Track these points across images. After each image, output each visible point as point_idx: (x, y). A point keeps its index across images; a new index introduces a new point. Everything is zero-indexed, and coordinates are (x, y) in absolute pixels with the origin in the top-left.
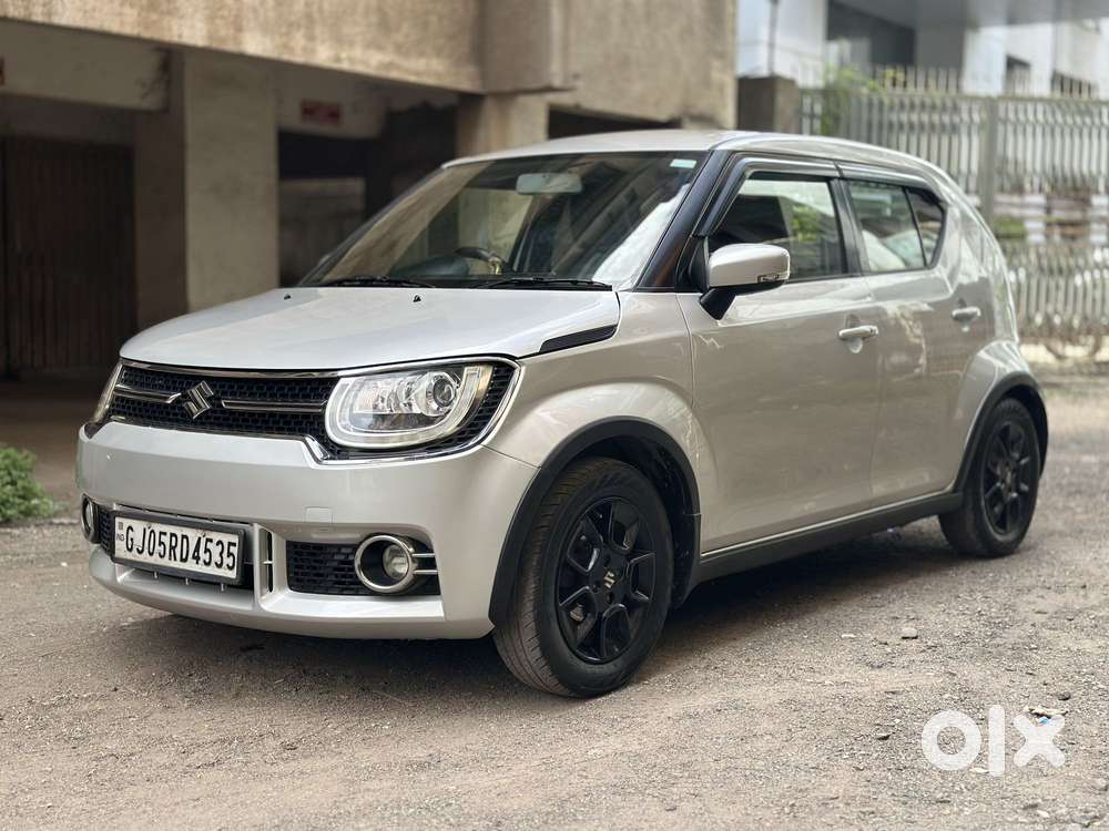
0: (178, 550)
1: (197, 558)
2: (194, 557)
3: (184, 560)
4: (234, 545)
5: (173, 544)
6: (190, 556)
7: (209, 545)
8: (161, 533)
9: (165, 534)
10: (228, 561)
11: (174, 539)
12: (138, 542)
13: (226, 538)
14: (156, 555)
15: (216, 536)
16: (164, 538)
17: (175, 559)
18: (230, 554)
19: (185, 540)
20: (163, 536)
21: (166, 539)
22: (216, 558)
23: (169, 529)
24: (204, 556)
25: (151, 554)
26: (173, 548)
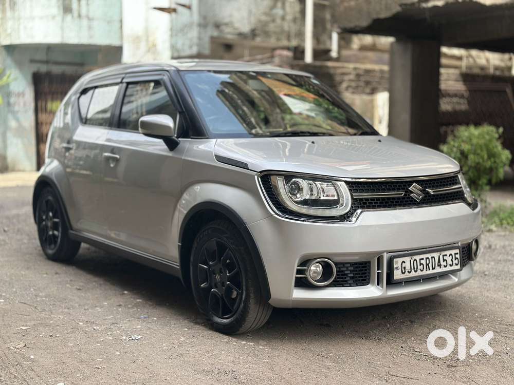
0: (430, 265)
1: (440, 266)
2: (438, 266)
3: (433, 269)
4: (457, 254)
5: (428, 263)
6: (436, 265)
7: (445, 258)
8: (420, 259)
9: (423, 259)
10: (456, 262)
11: (428, 260)
12: (408, 268)
13: (453, 252)
14: (419, 271)
15: (448, 253)
16: (422, 262)
17: (429, 270)
18: (456, 258)
19: (433, 259)
20: (421, 261)
21: (423, 262)
22: (450, 262)
23: (424, 256)
24: (443, 263)
25: (416, 271)
26: (427, 265)
